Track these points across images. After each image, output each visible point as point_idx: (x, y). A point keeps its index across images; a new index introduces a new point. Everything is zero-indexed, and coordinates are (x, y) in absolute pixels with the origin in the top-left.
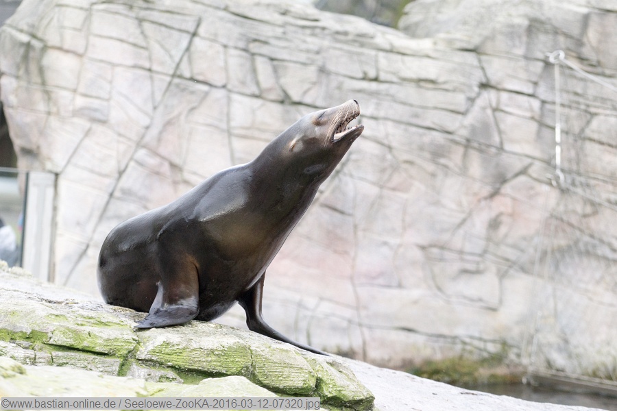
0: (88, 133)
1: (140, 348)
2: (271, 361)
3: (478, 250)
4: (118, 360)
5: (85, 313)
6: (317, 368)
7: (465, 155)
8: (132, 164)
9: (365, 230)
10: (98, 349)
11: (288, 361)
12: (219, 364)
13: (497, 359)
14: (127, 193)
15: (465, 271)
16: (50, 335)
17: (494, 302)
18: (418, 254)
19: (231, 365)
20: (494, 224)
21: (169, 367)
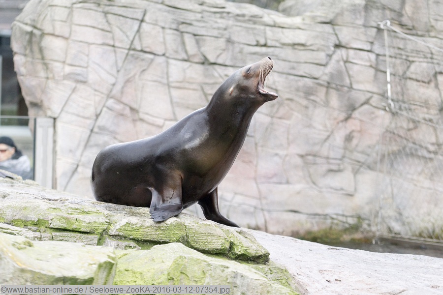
0: (74, 90)
1: (111, 228)
2: (199, 232)
3: (339, 156)
4: (96, 236)
5: (73, 206)
6: (230, 235)
7: (327, 93)
8: (105, 109)
9: (262, 146)
10: (82, 230)
11: (210, 232)
12: (164, 236)
13: (355, 228)
14: (102, 129)
15: (331, 171)
16: (50, 222)
17: (351, 190)
18: (299, 161)
19: (172, 236)
20: (349, 138)
21: (131, 239)
